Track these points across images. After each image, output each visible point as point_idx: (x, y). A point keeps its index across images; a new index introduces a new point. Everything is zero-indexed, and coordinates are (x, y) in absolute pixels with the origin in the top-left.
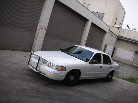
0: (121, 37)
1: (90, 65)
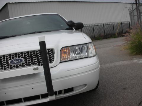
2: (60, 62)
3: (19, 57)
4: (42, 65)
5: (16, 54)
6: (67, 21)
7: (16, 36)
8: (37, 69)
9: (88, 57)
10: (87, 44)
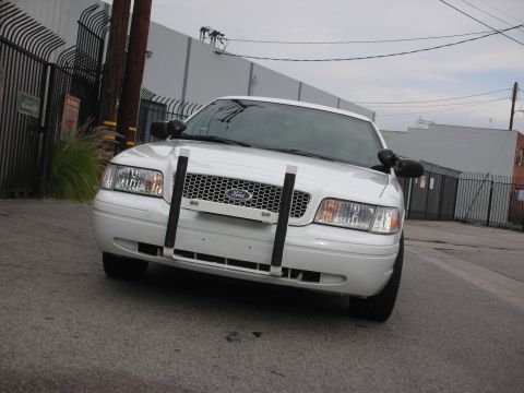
2: (313, 222)
3: (245, 188)
5: (242, 181)
6: (385, 147)
7: (249, 146)
8: (268, 215)
9: (367, 231)
10: (375, 206)
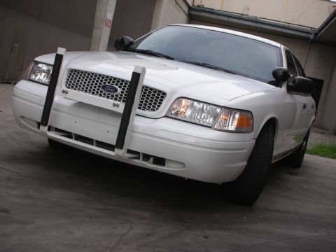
0: (201, 9)
1: (289, 99)
2: (166, 116)
3: (117, 85)
4: (124, 101)
8: (118, 106)
9: (210, 127)
10: (222, 107)
